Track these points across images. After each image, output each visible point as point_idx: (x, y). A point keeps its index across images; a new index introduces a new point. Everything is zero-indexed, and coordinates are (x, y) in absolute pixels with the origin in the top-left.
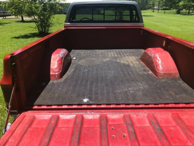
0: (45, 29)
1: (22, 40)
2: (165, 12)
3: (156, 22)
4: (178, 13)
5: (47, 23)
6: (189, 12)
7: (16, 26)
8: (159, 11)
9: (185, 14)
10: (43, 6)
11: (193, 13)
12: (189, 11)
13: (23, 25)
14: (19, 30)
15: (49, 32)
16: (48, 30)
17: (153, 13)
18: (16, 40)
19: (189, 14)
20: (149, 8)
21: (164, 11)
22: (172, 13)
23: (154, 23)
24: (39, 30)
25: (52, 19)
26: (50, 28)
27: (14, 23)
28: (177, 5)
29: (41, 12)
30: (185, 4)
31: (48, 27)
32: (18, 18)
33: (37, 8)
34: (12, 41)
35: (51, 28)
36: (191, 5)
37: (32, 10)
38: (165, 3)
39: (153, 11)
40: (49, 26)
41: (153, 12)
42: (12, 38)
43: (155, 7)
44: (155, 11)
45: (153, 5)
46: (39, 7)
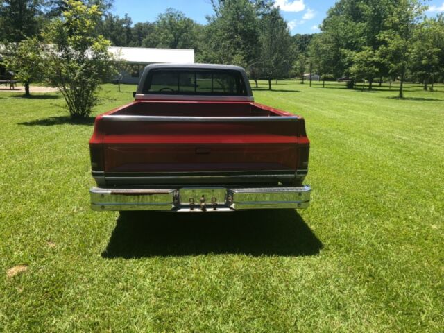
0: (83, 110)
1: (41, 127)
2: (324, 85)
3: (301, 101)
4: (350, 86)
5: (87, 98)
6: (370, 86)
7: (17, 104)
8: (313, 82)
9: (362, 90)
10: (85, 67)
11: (378, 88)
12: (371, 84)
13: (31, 103)
14: (26, 112)
15: (91, 116)
16: (89, 111)
17: (302, 86)
18: (29, 127)
19: (370, 89)
20: (294, 76)
21: (322, 82)
22: (338, 87)
23: (297, 104)
24: (71, 109)
25: (97, 90)
26: (92, 108)
27: (9, 98)
28: (346, 70)
29: (80, 78)
30: (361, 69)
31: (89, 106)
32: (14, 90)
33: (72, 70)
34: (22, 129)
35: (95, 107)
36: (374, 71)
37: (61, 74)
38: (324, 67)
39: (301, 81)
40: (91, 105)
41: (302, 83)
42: (19, 124)
43: (306, 75)
44: (305, 82)
45: (302, 70)
46: (77, 68)
